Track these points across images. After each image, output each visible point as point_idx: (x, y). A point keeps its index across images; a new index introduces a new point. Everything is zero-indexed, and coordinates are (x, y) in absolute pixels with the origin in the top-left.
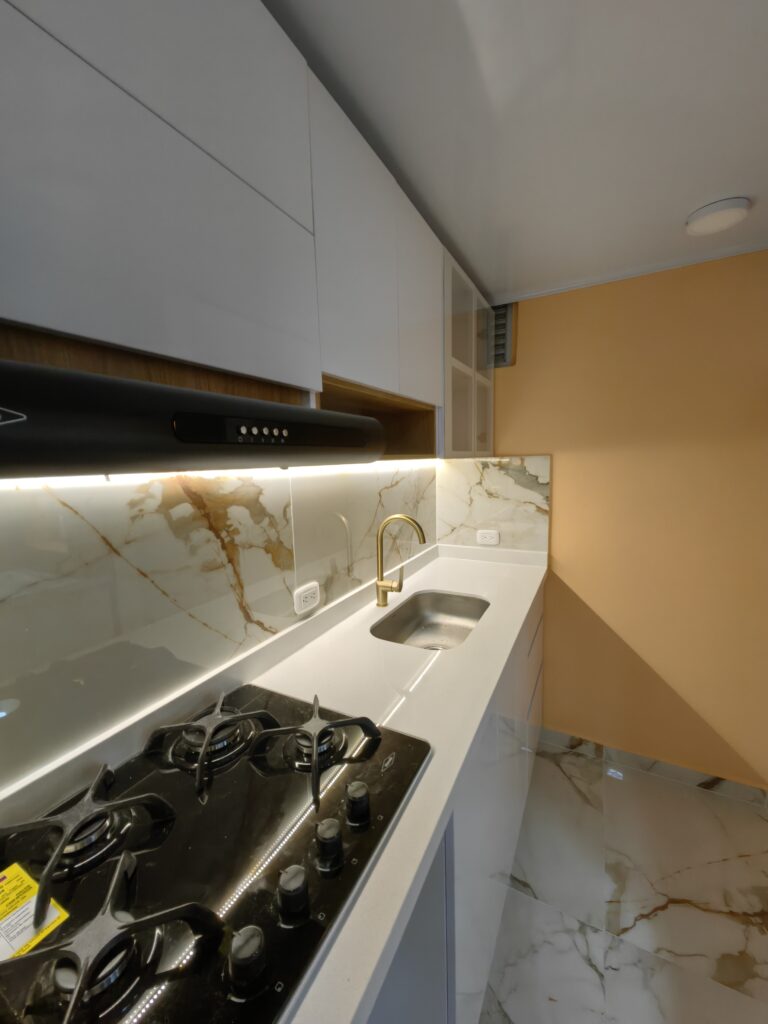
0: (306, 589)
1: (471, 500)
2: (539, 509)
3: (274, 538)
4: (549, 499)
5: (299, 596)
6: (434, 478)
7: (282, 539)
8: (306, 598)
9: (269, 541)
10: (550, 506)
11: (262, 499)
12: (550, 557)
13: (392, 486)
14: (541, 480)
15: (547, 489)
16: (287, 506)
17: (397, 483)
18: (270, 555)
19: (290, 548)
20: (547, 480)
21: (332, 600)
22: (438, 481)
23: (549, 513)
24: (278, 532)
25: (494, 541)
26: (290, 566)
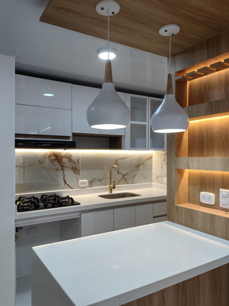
0: (83, 181)
1: (162, 166)
3: (74, 167)
6: (152, 157)
11: (71, 157)
13: (123, 159)
16: (79, 159)
18: (73, 170)
19: (79, 170)
21: (92, 187)
24: (76, 165)
26: (79, 174)
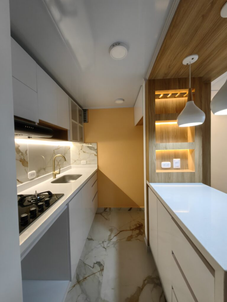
0: (32, 172)
1: (80, 154)
2: (95, 155)
3: (23, 158)
4: (97, 152)
5: (30, 174)
6: (70, 148)
7: (25, 159)
8: (32, 175)
9: (21, 159)
10: (97, 154)
11: (19, 148)
12: (98, 166)
13: (57, 149)
14: (95, 148)
15: (97, 150)
16: (26, 151)
17: (59, 148)
18: (21, 163)
19: (27, 161)
20: (96, 148)
21: (39, 176)
22: (71, 149)
23: (97, 156)
24: (24, 157)
25: (85, 163)
26: (27, 166)
